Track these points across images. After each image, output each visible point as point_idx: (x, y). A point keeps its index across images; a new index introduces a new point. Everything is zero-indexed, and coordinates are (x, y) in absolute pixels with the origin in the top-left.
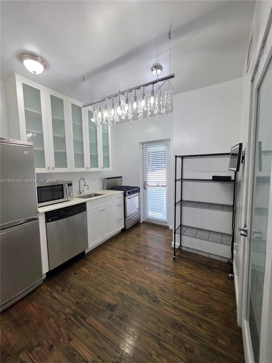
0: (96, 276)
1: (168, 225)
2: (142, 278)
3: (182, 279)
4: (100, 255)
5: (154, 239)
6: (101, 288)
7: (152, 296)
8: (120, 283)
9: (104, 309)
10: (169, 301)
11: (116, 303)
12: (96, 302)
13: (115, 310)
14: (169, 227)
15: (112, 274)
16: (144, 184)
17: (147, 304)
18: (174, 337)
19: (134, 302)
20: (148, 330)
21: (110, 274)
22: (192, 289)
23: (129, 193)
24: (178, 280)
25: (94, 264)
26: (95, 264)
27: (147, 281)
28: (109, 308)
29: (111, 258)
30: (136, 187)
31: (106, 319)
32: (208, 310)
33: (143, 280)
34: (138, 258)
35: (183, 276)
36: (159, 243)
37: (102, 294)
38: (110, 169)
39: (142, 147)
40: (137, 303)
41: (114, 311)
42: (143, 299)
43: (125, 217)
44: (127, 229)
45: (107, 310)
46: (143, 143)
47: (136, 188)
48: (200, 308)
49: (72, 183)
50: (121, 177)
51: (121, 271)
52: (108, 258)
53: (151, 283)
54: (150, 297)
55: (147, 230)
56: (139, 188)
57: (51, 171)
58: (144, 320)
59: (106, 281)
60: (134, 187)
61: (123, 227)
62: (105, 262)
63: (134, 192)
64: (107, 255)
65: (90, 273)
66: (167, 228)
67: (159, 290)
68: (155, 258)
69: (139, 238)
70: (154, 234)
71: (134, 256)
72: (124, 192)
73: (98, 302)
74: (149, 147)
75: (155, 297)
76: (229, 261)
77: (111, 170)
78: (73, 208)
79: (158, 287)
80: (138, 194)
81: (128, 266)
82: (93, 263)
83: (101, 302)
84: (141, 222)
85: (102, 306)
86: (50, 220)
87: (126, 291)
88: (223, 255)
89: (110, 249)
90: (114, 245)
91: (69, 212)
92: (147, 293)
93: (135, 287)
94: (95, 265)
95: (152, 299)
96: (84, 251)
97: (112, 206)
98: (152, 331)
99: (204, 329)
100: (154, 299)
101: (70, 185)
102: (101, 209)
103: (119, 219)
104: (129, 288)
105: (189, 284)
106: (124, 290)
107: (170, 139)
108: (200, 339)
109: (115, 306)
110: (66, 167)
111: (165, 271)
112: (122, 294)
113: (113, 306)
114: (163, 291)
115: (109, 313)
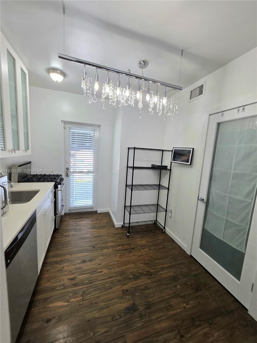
0: (81, 298)
1: (95, 210)
2: (125, 266)
3: (146, 248)
6: (103, 304)
7: (146, 273)
8: (114, 284)
9: (129, 315)
10: (157, 267)
11: (131, 302)
12: (114, 319)
13: (138, 307)
15: (96, 283)
16: (67, 170)
17: (149, 281)
18: (181, 285)
19: (141, 288)
20: (169, 296)
21: (95, 283)
22: (157, 250)
24: (145, 250)
27: (130, 266)
28: (131, 312)
29: (75, 268)
31: (140, 321)
32: (174, 257)
33: (126, 266)
34: (102, 251)
35: (145, 246)
36: (102, 229)
37: (111, 307)
38: (30, 152)
39: (64, 127)
40: (144, 286)
41: (138, 309)
42: (143, 280)
43: (55, 215)
44: (58, 227)
45: (132, 314)
46: (65, 122)
48: (171, 258)
50: (30, 162)
51: (102, 273)
52: (70, 271)
53: (134, 265)
54: (145, 274)
56: (62, 176)
58: (161, 293)
59: (99, 293)
61: (54, 228)
62: (72, 276)
64: (66, 268)
65: (70, 302)
66: (96, 212)
67: (143, 265)
68: (114, 243)
69: (80, 232)
71: (97, 252)
72: (54, 183)
73: (118, 317)
75: (147, 272)
76: (155, 222)
77: (31, 154)
79: (141, 264)
81: (101, 264)
82: (58, 288)
83: (119, 314)
84: (64, 215)
85: (124, 317)
86: (9, 261)
87: (126, 286)
88: (151, 220)
89: (61, 260)
92: (140, 273)
93: (129, 277)
94: (64, 289)
95: (147, 275)
98: (171, 294)
99: (184, 268)
100: (149, 274)
104: (125, 281)
105: (152, 248)
106: (123, 286)
107: (100, 125)
108: (188, 275)
109: (134, 305)
111: (132, 249)
112: (127, 291)
113: (132, 306)
114: (147, 264)
115: (136, 314)
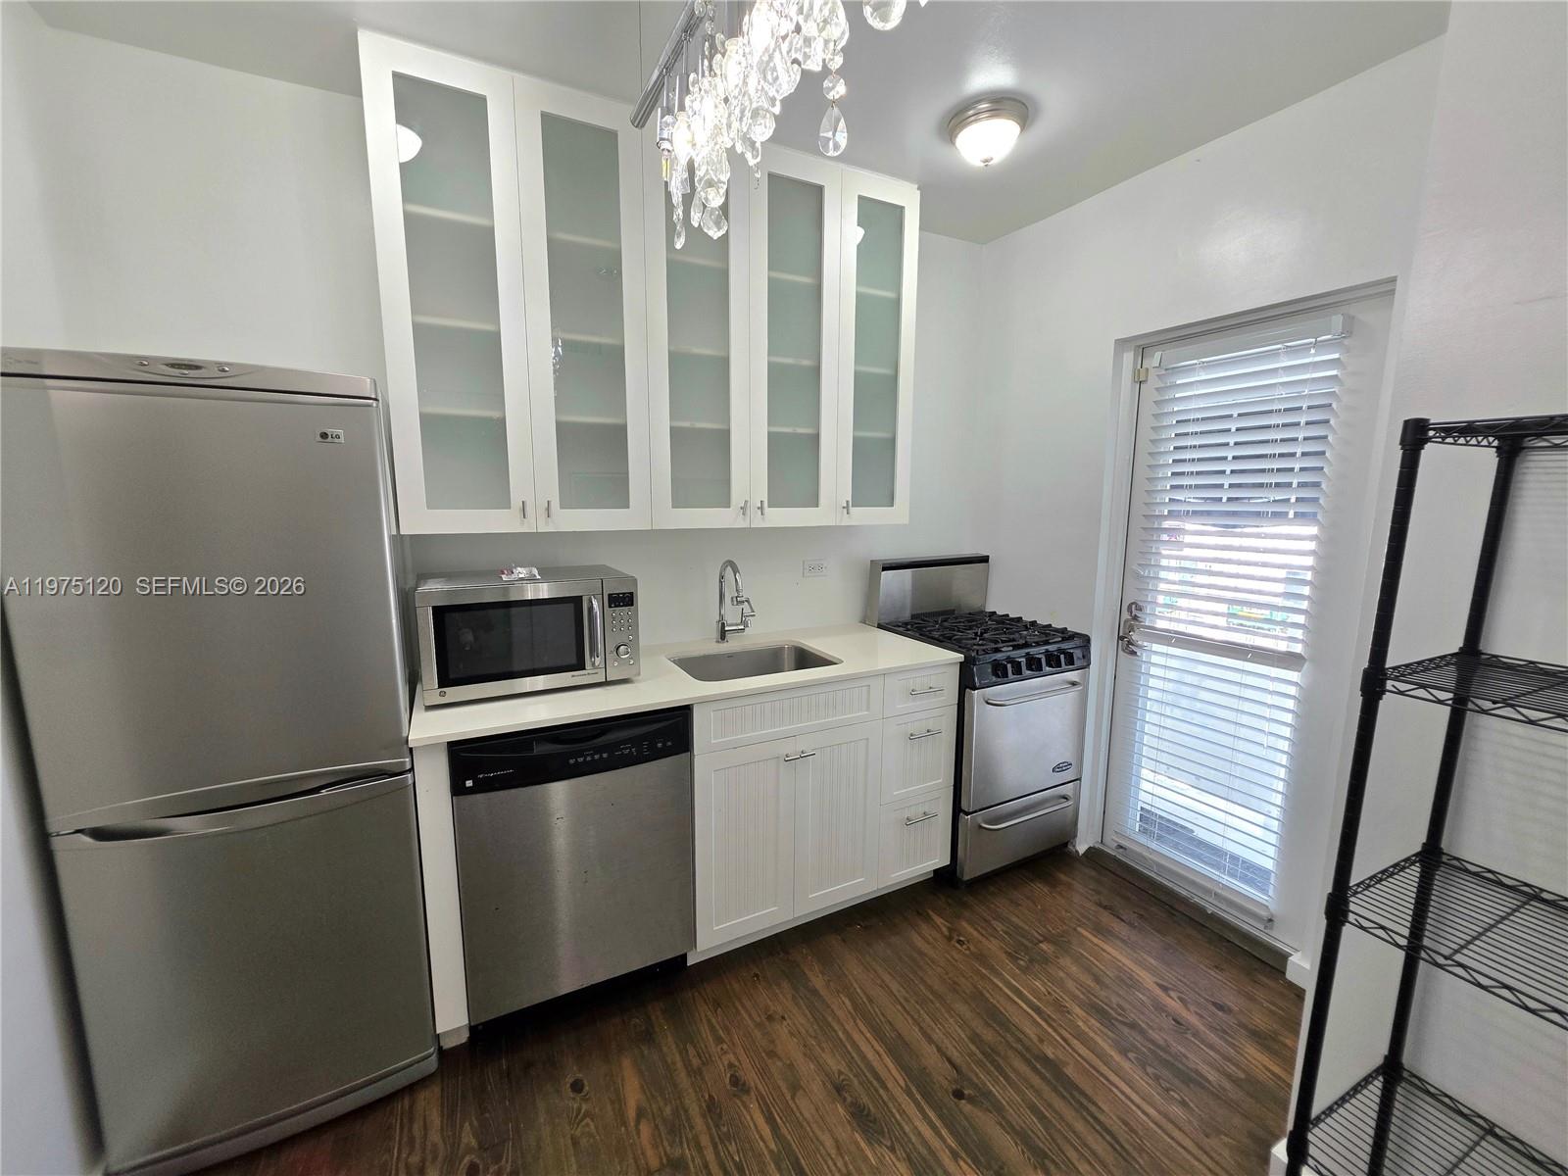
0: (656, 1165)
1: (1279, 939)
4: (748, 1004)
5: (1133, 1026)
14: (1284, 957)
16: (1126, 616)
23: (1000, 673)
25: (687, 1064)
26: (696, 1062)
29: (791, 1066)
30: (1066, 635)
34: (953, 1153)
36: (1157, 1078)
38: (898, 514)
39: (1136, 373)
43: (957, 810)
44: (966, 878)
46: (1143, 346)
47: (1064, 640)
49: (632, 594)
50: (985, 560)
52: (772, 1054)
55: (1100, 930)
56: (1086, 641)
57: (536, 524)
60: (1047, 632)
61: (942, 859)
62: (750, 1076)
63: (1034, 665)
64: (783, 1029)
65: (638, 1125)
66: (1268, 963)
69: (1025, 970)
70: (1147, 979)
72: (960, 657)
74: (1190, 369)
77: (906, 520)
78: (603, 733)
80: (1073, 676)
82: (691, 1051)
84: (1081, 848)
86: (469, 783)
89: (815, 992)
90: (853, 967)
91: (580, 753)
94: (693, 1073)
96: (684, 957)
97: (867, 739)
101: (624, 600)
102: (791, 748)
103: (915, 812)
107: (1393, 280)
110: (623, 502)
